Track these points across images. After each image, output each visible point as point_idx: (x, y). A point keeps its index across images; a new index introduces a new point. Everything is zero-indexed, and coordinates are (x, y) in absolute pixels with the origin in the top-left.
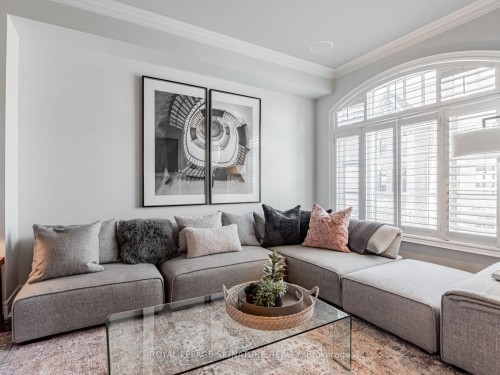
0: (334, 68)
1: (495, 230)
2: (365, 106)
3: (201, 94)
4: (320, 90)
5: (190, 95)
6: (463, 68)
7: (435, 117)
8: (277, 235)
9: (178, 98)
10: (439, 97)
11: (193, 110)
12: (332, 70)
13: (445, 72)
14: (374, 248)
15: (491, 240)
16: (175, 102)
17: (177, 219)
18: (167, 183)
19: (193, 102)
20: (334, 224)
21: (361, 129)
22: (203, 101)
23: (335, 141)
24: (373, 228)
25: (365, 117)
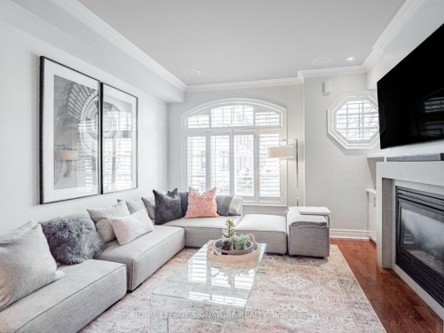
0: (188, 85)
1: (278, 193)
2: (210, 117)
3: (95, 86)
4: (176, 98)
5: (85, 84)
6: (265, 110)
7: (252, 133)
8: (169, 213)
9: (75, 86)
10: (254, 123)
11: (88, 101)
12: (186, 86)
13: (257, 110)
14: (234, 211)
15: (278, 199)
16: (73, 90)
17: (90, 212)
18: (65, 176)
19: (88, 93)
20: (209, 199)
21: (208, 133)
22: (96, 93)
23: (186, 139)
24: (229, 199)
25: (210, 124)
